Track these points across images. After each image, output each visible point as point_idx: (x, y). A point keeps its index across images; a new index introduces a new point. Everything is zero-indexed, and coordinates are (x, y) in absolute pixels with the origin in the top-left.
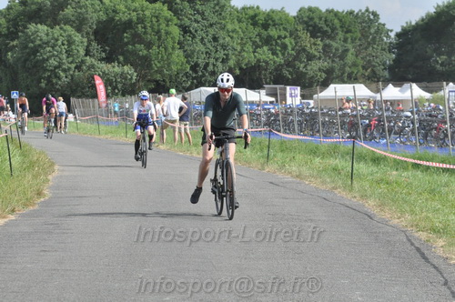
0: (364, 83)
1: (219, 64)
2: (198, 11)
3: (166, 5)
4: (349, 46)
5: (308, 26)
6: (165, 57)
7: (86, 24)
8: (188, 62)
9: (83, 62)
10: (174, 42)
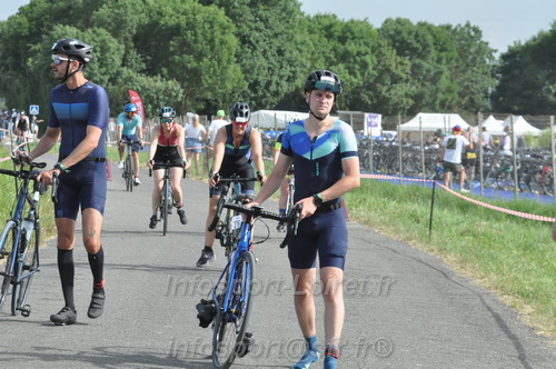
0: (460, 113)
1: (284, 83)
2: (260, 17)
3: (223, 8)
4: (444, 67)
5: (395, 41)
6: (218, 72)
7: (124, 28)
8: (246, 79)
9: (118, 73)
10: (230, 54)
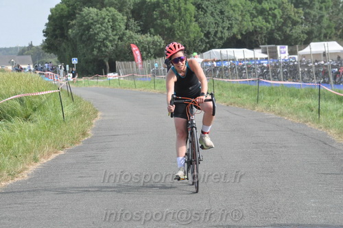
0: (337, 41)
1: (225, 31)
4: (324, 13)
6: (185, 28)
7: (125, 6)
8: (202, 31)
9: (124, 34)
10: (191, 17)
